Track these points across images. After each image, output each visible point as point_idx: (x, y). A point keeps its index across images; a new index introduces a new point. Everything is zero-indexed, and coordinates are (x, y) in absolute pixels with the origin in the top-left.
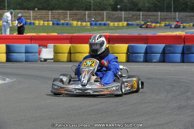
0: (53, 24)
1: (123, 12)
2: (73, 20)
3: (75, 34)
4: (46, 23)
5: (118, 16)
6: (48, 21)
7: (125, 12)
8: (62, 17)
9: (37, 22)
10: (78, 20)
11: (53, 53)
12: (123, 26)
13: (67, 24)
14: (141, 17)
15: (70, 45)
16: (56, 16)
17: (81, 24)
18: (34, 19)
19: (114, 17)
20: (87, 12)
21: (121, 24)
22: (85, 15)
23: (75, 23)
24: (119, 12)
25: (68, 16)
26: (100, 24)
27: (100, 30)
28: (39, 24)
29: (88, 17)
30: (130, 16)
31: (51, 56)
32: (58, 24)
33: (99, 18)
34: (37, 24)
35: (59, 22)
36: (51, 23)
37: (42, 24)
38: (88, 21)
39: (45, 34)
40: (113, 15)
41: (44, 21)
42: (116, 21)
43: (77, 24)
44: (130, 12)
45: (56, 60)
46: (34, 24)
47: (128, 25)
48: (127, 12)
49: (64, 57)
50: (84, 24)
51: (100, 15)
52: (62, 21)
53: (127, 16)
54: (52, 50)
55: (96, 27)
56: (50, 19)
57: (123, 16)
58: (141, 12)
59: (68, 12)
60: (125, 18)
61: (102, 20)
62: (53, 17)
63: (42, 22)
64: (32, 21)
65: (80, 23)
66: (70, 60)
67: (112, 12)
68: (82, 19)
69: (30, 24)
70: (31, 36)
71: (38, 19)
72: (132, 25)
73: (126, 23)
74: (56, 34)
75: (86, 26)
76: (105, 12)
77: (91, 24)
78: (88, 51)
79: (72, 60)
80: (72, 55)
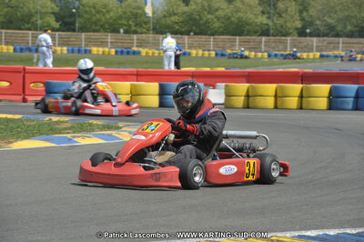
0: (216, 54)
1: (315, 39)
4: (207, 53)
5: (308, 44)
6: (209, 50)
7: (319, 38)
8: (228, 45)
9: (194, 52)
10: (250, 49)
11: (224, 96)
12: (314, 59)
14: (341, 45)
15: (248, 85)
16: (220, 44)
17: (255, 55)
18: (190, 48)
19: (301, 45)
20: (264, 39)
21: (311, 55)
22: (260, 42)
24: (308, 38)
25: (237, 43)
27: (282, 64)
28: (197, 54)
29: (265, 45)
30: (325, 43)
31: (222, 100)
32: (222, 55)
33: (280, 47)
34: (194, 55)
35: (224, 52)
36: (213, 53)
37: (200, 55)
38: (265, 51)
39: (208, 69)
40: (300, 43)
41: (204, 50)
42: (305, 52)
44: (325, 38)
45: (227, 105)
46: (190, 54)
47: (322, 56)
48: (321, 39)
49: (240, 101)
50: (260, 54)
51: (281, 42)
52: (229, 51)
53: (320, 44)
54: (223, 91)
55: (275, 60)
56: (212, 48)
57: (315, 44)
58: (341, 39)
59: (238, 38)
60: (317, 47)
61: (285, 49)
62: (216, 45)
63: (200, 52)
64: (188, 51)
66: (247, 107)
67: (299, 38)
68: (256, 49)
69: (184, 54)
70: (193, 72)
71: (195, 48)
72: (328, 56)
73: (318, 54)
74: (223, 69)
75: (262, 58)
76: (289, 38)
77: (269, 56)
78: (273, 94)
79: (250, 106)
80: (251, 98)
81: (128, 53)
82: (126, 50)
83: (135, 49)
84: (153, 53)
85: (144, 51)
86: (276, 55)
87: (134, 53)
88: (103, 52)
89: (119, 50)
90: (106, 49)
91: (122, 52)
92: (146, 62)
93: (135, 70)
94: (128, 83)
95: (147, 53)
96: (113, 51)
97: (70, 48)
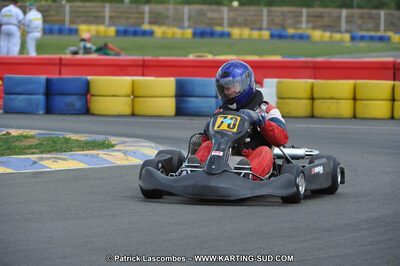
0: (272, 36)
2: (314, 28)
3: (319, 59)
4: (256, 34)
6: (260, 29)
8: (290, 21)
9: (236, 32)
10: (325, 28)
13: (301, 37)
15: (312, 81)
16: (278, 20)
17: (331, 37)
18: (231, 25)
20: (344, 12)
22: (339, 17)
23: (317, 34)
25: (304, 18)
26: (372, 38)
27: (371, 51)
28: (241, 35)
29: (346, 22)
32: (280, 37)
33: (370, 26)
35: (283, 33)
36: (266, 34)
37: (246, 36)
38: (347, 31)
39: (256, 58)
41: (252, 29)
43: (322, 37)
46: (229, 35)
50: (337, 36)
51: (371, 18)
52: (291, 31)
54: (274, 91)
55: (362, 45)
56: (265, 26)
59: (305, 10)
61: (377, 29)
62: (272, 22)
63: (246, 32)
64: (226, 29)
65: (327, 35)
66: (311, 114)
68: (333, 27)
69: (222, 35)
74: (278, 58)
75: (342, 41)
76: (382, 12)
77: (353, 38)
78: (351, 95)
79: (316, 113)
80: (316, 102)
81: (135, 33)
82: (131, 29)
83: (146, 27)
84: (173, 34)
85: (159, 30)
86: (362, 38)
87: (145, 33)
88: (97, 32)
89: (122, 28)
90: (102, 28)
91: (125, 33)
92: (163, 47)
93: (140, 58)
94: (129, 79)
95: (164, 33)
96: (112, 31)
97: (47, 26)
